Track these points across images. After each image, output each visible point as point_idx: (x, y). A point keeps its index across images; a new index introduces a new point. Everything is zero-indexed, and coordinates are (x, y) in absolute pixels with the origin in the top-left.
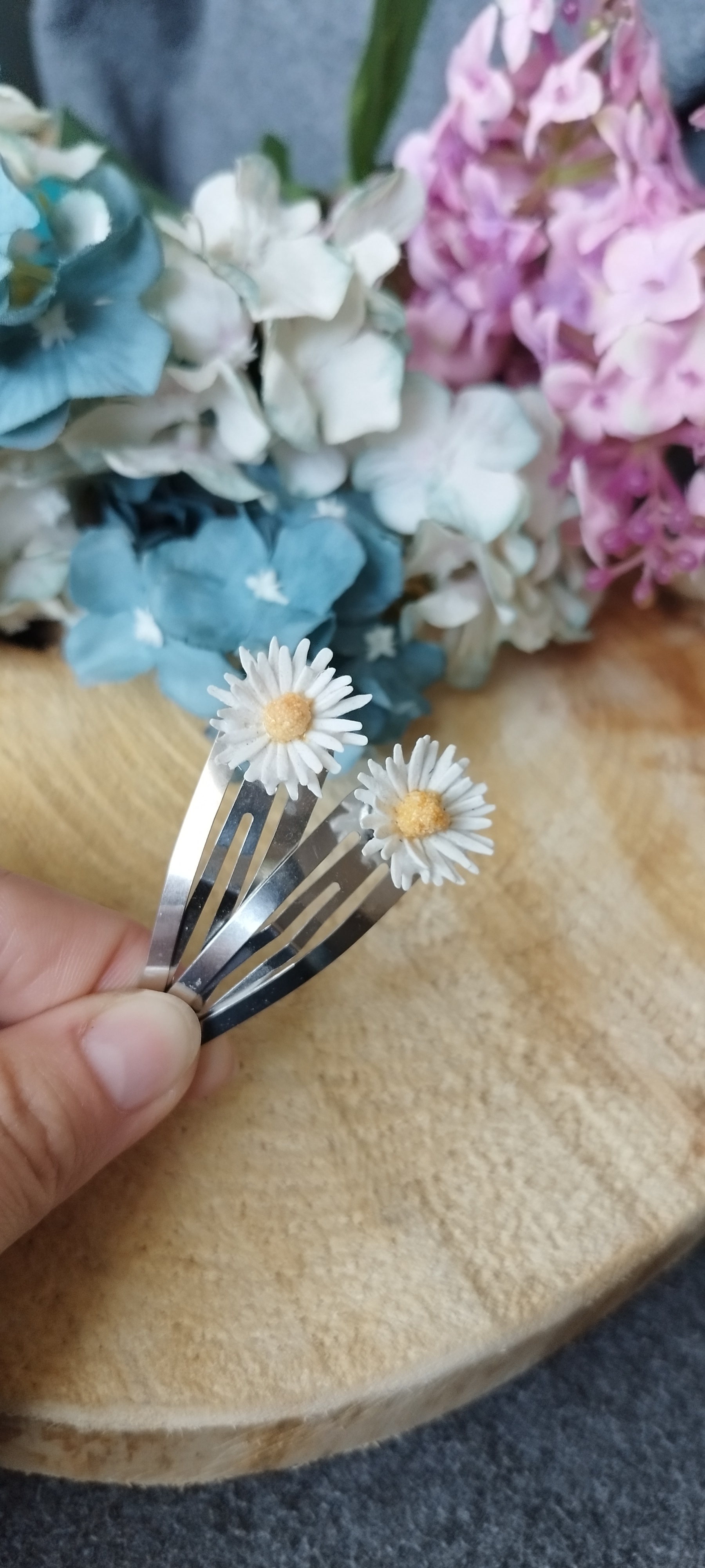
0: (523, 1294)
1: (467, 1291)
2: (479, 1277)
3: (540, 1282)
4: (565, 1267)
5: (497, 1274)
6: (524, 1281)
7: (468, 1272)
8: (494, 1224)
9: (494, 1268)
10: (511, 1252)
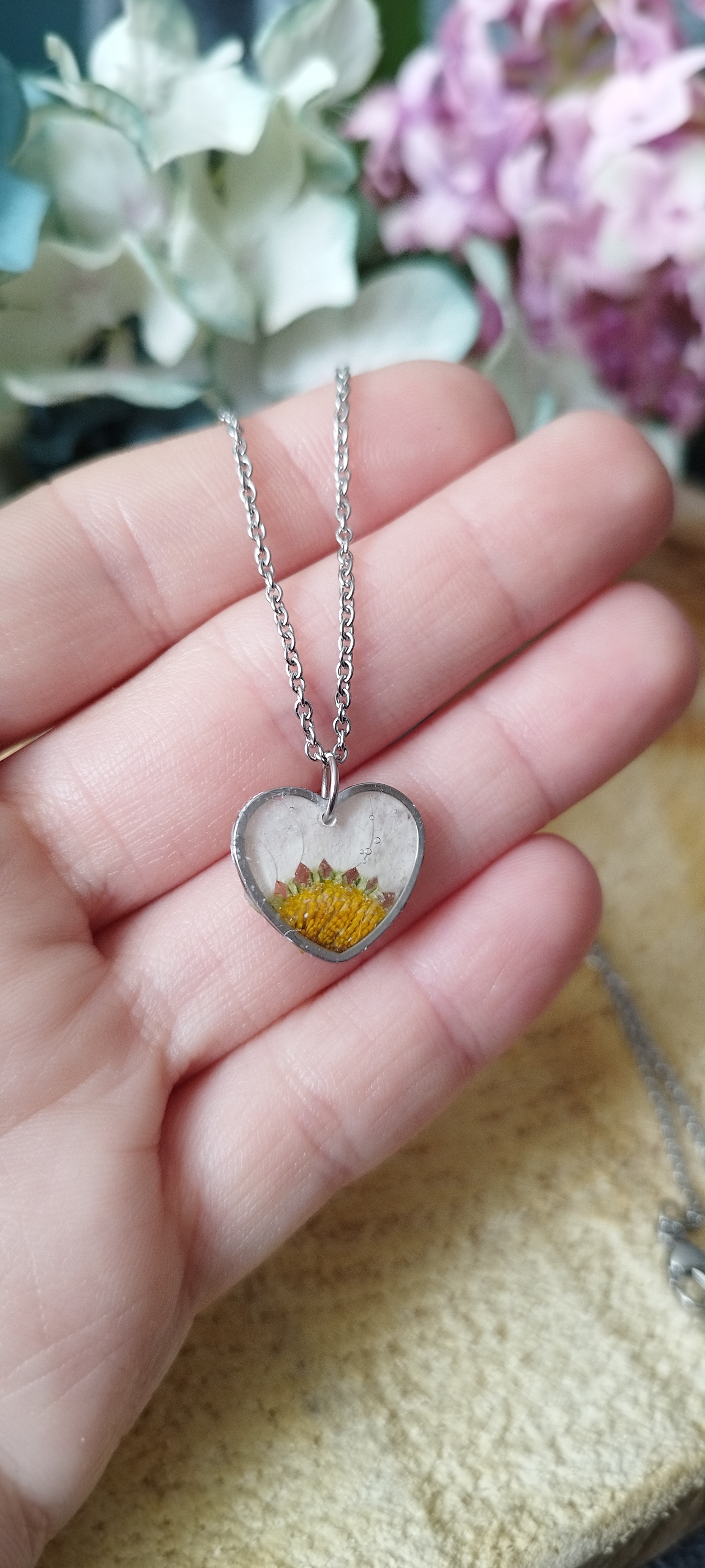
0: (502, 1531)
1: (417, 1524)
2: (439, 1502)
3: (531, 1514)
4: (572, 1493)
5: (468, 1498)
6: (506, 1512)
7: (423, 1493)
8: (470, 1421)
9: (464, 1489)
10: (492, 1466)
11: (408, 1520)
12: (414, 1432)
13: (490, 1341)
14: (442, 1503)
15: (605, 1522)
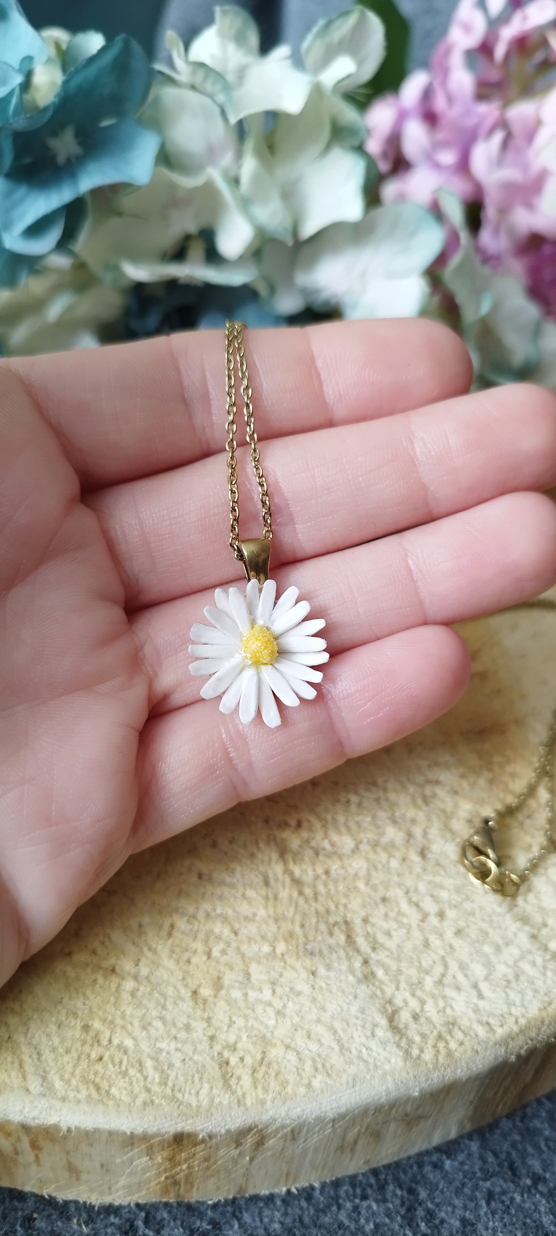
0: (440, 1037)
1: (382, 1028)
2: (396, 1017)
3: (460, 1028)
4: (488, 1016)
5: (416, 1016)
6: (443, 1026)
7: (386, 1011)
8: (420, 969)
9: (414, 1010)
10: (433, 996)
11: (375, 1025)
12: (380, 973)
13: (434, 921)
14: (399, 1017)
15: (511, 1037)
